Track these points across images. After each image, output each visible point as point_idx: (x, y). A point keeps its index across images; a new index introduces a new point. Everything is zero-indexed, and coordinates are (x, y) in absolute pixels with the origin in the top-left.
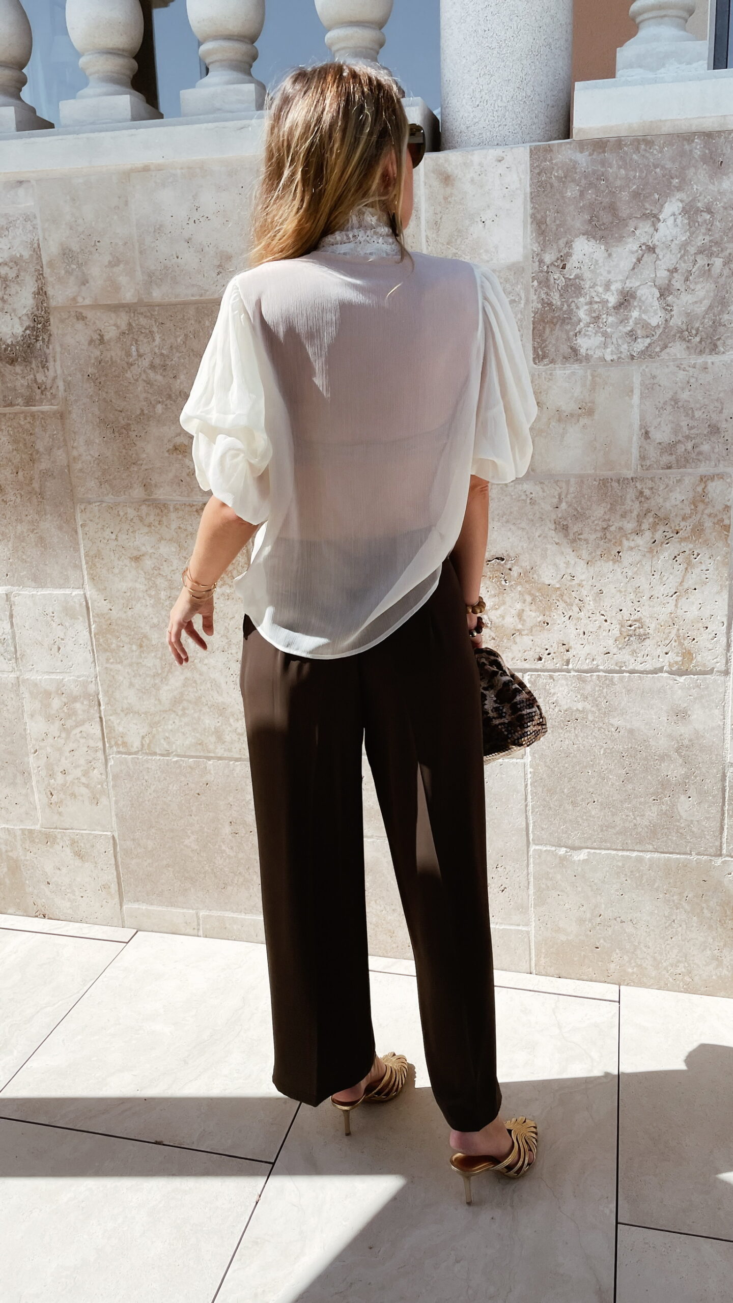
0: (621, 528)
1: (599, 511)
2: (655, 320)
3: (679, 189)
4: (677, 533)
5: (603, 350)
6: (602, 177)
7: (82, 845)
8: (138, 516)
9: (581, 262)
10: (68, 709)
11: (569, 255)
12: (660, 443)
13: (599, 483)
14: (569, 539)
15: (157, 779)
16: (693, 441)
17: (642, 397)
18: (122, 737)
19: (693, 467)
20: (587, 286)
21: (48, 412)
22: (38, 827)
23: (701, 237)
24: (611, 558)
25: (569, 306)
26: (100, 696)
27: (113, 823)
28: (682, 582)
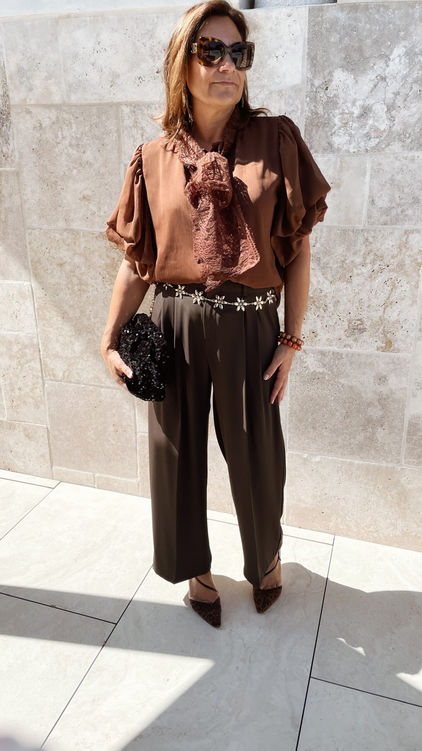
0: (353, 262)
1: (340, 250)
2: (382, 127)
3: (404, 39)
4: (388, 266)
5: (349, 146)
6: (355, 28)
7: (30, 431)
8: (62, 239)
9: (338, 86)
10: (22, 352)
11: (330, 81)
12: (381, 208)
13: (341, 232)
14: (320, 267)
15: (72, 396)
16: (402, 207)
17: (372, 177)
18: (52, 371)
19: (401, 224)
20: (341, 102)
21: (9, 171)
22: (5, 419)
23: (416, 72)
24: (346, 280)
25: (329, 115)
26: (40, 346)
27: (47, 420)
28: (389, 297)
